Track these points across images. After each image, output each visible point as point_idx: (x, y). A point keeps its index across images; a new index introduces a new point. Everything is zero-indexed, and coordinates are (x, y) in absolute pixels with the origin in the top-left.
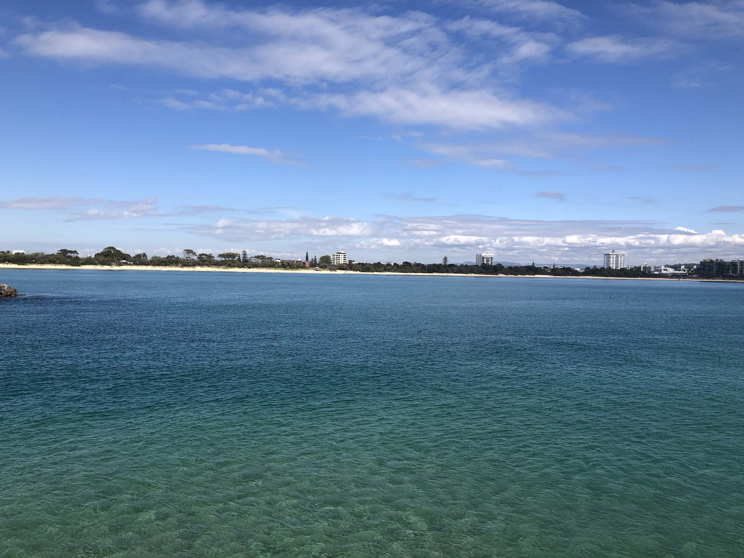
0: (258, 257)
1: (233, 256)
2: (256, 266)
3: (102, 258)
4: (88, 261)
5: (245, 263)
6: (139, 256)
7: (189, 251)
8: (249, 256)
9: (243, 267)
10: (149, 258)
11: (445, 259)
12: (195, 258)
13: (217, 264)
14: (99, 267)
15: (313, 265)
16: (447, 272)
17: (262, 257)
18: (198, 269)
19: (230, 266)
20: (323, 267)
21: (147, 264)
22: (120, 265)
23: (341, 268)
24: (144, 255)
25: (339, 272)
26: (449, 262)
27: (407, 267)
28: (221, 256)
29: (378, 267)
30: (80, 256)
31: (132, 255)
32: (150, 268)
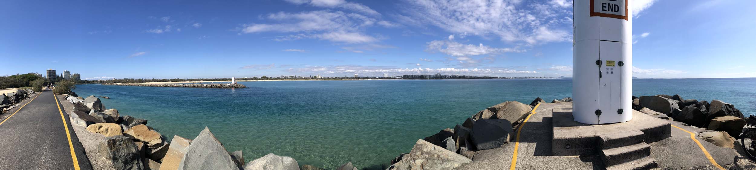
0: (299, 77)
1: (293, 77)
2: (298, 79)
3: (262, 78)
4: (260, 79)
5: (296, 78)
6: (270, 78)
7: (282, 76)
8: (296, 77)
9: (295, 79)
10: (273, 78)
11: (346, 76)
12: (284, 78)
13: (289, 79)
14: (262, 80)
15: (312, 78)
16: (346, 79)
17: (300, 77)
18: (284, 80)
19: (292, 79)
20: (314, 79)
21: (272, 79)
22: (266, 80)
23: (319, 79)
24: (272, 77)
25: (319, 80)
26: (347, 77)
27: (336, 78)
28: (290, 77)
29: (328, 78)
30: (258, 78)
31: (269, 77)
32: (273, 80)
